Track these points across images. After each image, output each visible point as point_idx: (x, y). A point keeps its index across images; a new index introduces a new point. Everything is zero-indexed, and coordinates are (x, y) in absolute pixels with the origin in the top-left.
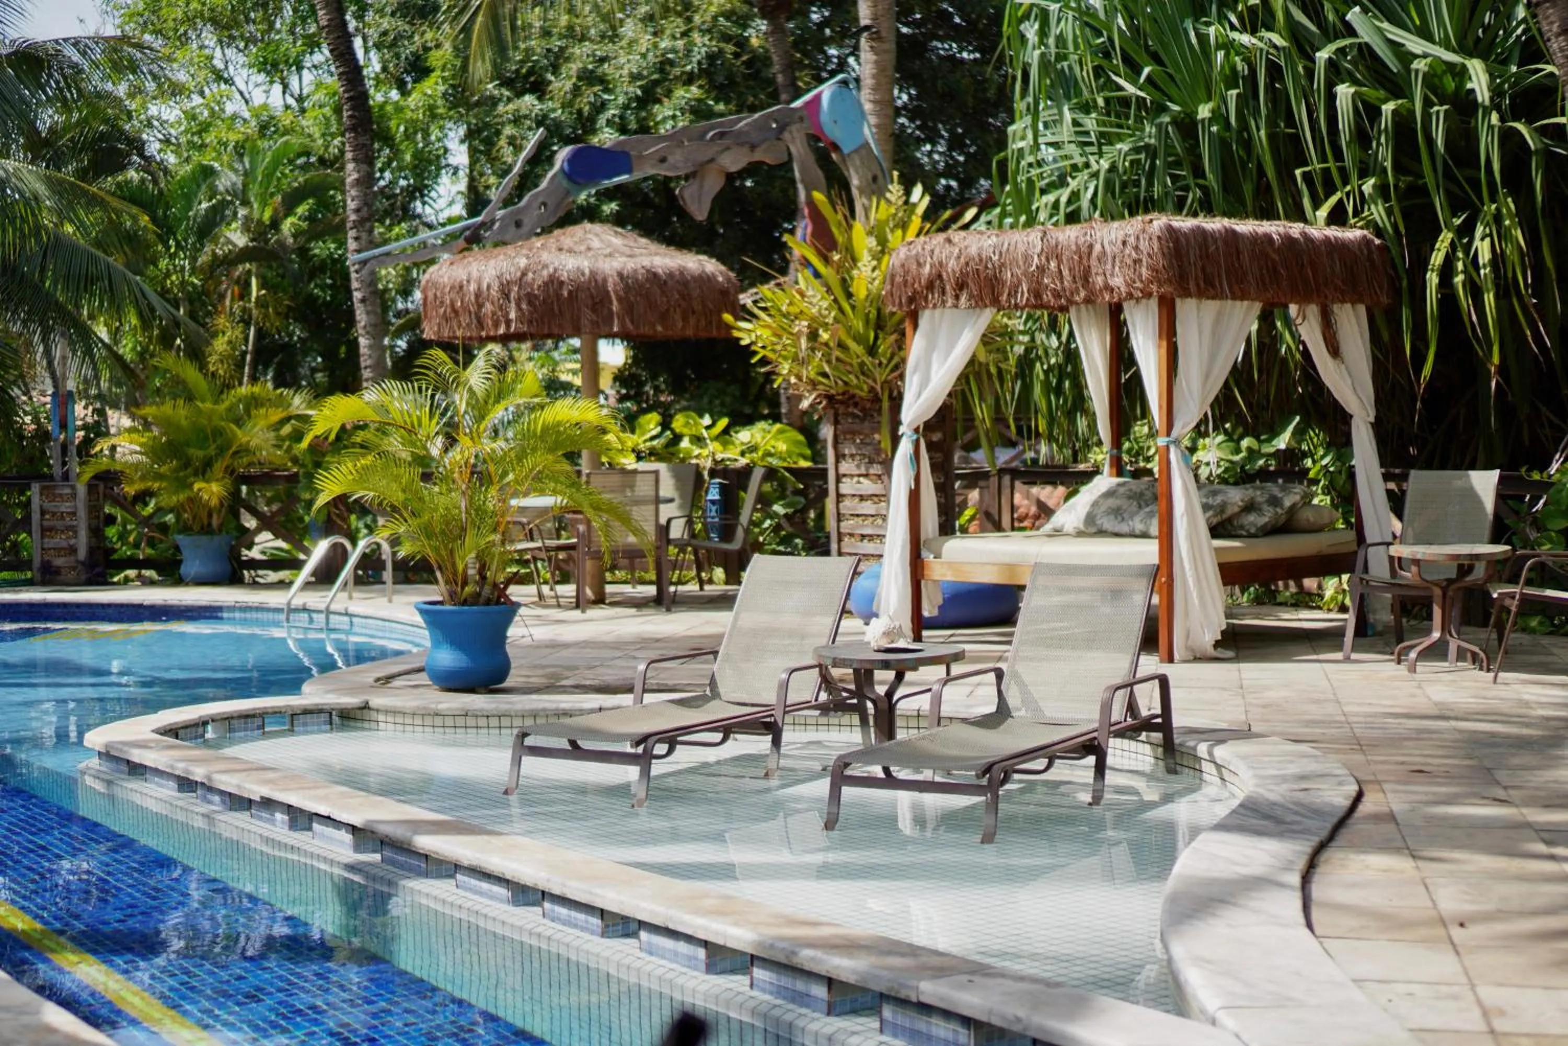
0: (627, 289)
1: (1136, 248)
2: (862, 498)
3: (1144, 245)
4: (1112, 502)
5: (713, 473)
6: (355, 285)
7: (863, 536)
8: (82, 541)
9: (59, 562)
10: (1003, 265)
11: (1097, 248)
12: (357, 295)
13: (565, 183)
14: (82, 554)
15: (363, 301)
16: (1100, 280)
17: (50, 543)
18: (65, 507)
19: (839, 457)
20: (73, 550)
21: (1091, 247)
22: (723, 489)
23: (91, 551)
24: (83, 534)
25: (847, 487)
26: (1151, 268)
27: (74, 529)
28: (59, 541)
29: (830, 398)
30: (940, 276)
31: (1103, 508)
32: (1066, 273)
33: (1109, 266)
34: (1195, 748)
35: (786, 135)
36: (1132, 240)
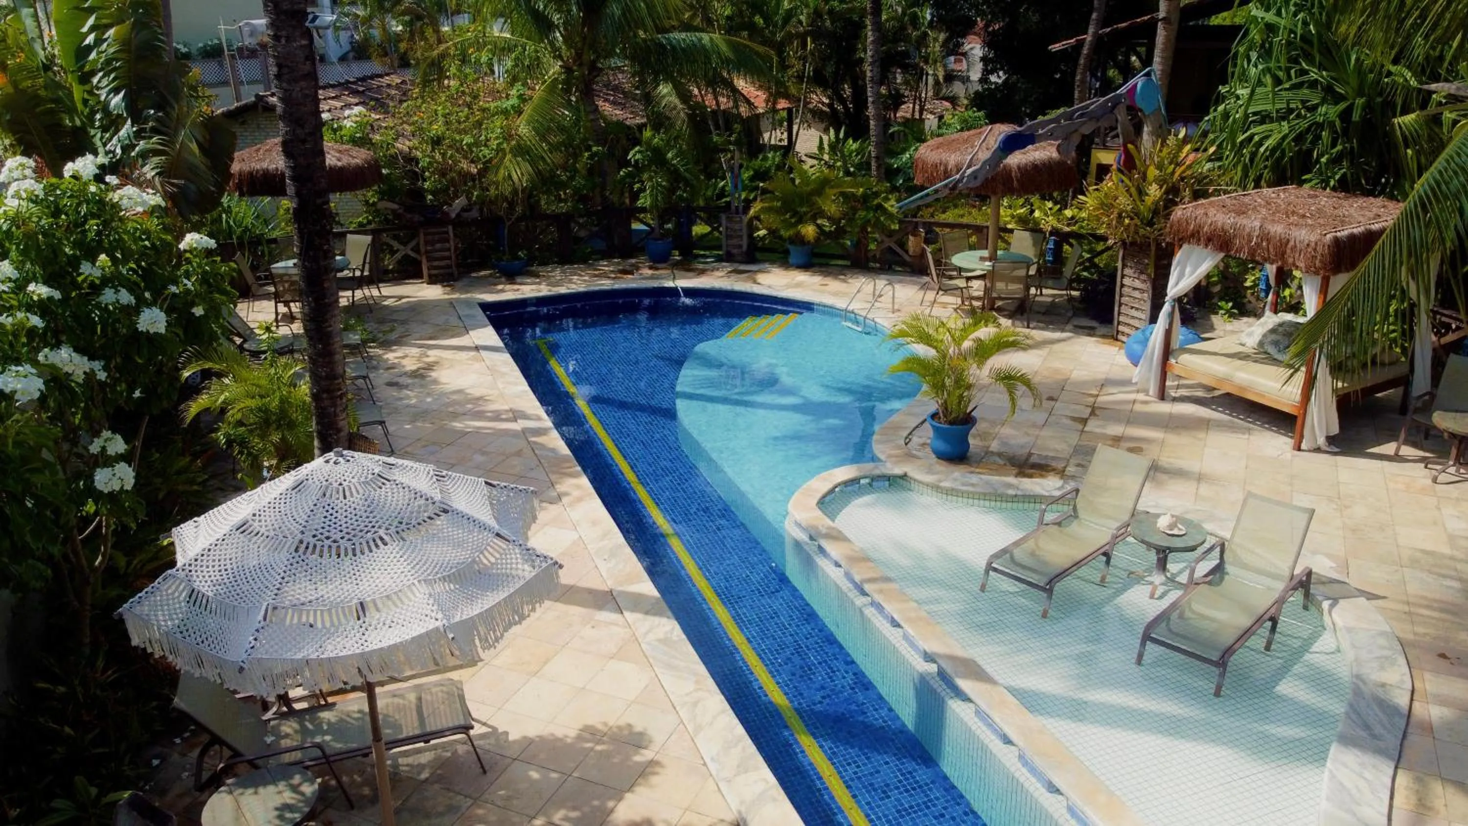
0: (1022, 175)
1: (1315, 250)
2: (1135, 289)
3: (1320, 249)
4: (1274, 337)
5: (1051, 234)
6: (869, 94)
7: (1132, 308)
8: (745, 243)
9: (735, 251)
10: (1235, 236)
11: (1292, 243)
12: (870, 99)
13: (1000, 153)
14: (745, 248)
15: (873, 102)
16: (1291, 260)
17: (730, 242)
18: (737, 227)
19: (1124, 266)
20: (740, 246)
21: (1288, 241)
22: (1056, 243)
23: (749, 246)
24: (745, 238)
25: (1126, 281)
26: (1321, 261)
27: (741, 237)
28: (735, 241)
29: (1124, 243)
30: (1198, 232)
31: (1269, 339)
32: (1271, 250)
33: (1297, 255)
34: (1321, 603)
35: (1116, 111)
36: (1313, 244)
